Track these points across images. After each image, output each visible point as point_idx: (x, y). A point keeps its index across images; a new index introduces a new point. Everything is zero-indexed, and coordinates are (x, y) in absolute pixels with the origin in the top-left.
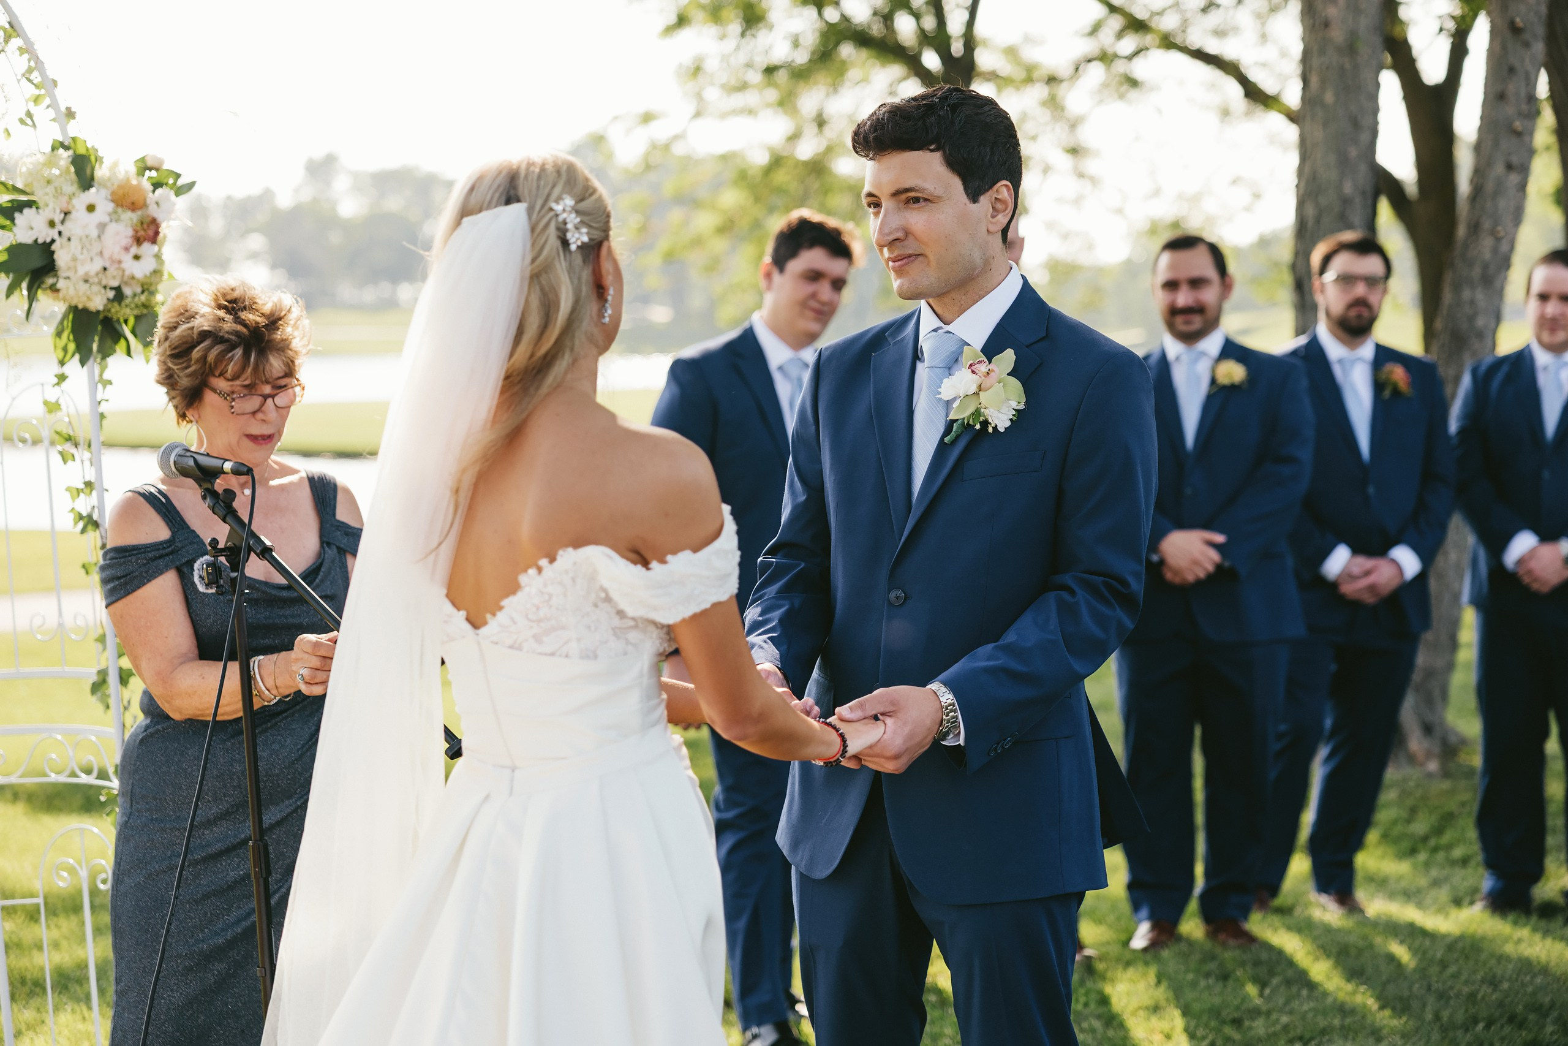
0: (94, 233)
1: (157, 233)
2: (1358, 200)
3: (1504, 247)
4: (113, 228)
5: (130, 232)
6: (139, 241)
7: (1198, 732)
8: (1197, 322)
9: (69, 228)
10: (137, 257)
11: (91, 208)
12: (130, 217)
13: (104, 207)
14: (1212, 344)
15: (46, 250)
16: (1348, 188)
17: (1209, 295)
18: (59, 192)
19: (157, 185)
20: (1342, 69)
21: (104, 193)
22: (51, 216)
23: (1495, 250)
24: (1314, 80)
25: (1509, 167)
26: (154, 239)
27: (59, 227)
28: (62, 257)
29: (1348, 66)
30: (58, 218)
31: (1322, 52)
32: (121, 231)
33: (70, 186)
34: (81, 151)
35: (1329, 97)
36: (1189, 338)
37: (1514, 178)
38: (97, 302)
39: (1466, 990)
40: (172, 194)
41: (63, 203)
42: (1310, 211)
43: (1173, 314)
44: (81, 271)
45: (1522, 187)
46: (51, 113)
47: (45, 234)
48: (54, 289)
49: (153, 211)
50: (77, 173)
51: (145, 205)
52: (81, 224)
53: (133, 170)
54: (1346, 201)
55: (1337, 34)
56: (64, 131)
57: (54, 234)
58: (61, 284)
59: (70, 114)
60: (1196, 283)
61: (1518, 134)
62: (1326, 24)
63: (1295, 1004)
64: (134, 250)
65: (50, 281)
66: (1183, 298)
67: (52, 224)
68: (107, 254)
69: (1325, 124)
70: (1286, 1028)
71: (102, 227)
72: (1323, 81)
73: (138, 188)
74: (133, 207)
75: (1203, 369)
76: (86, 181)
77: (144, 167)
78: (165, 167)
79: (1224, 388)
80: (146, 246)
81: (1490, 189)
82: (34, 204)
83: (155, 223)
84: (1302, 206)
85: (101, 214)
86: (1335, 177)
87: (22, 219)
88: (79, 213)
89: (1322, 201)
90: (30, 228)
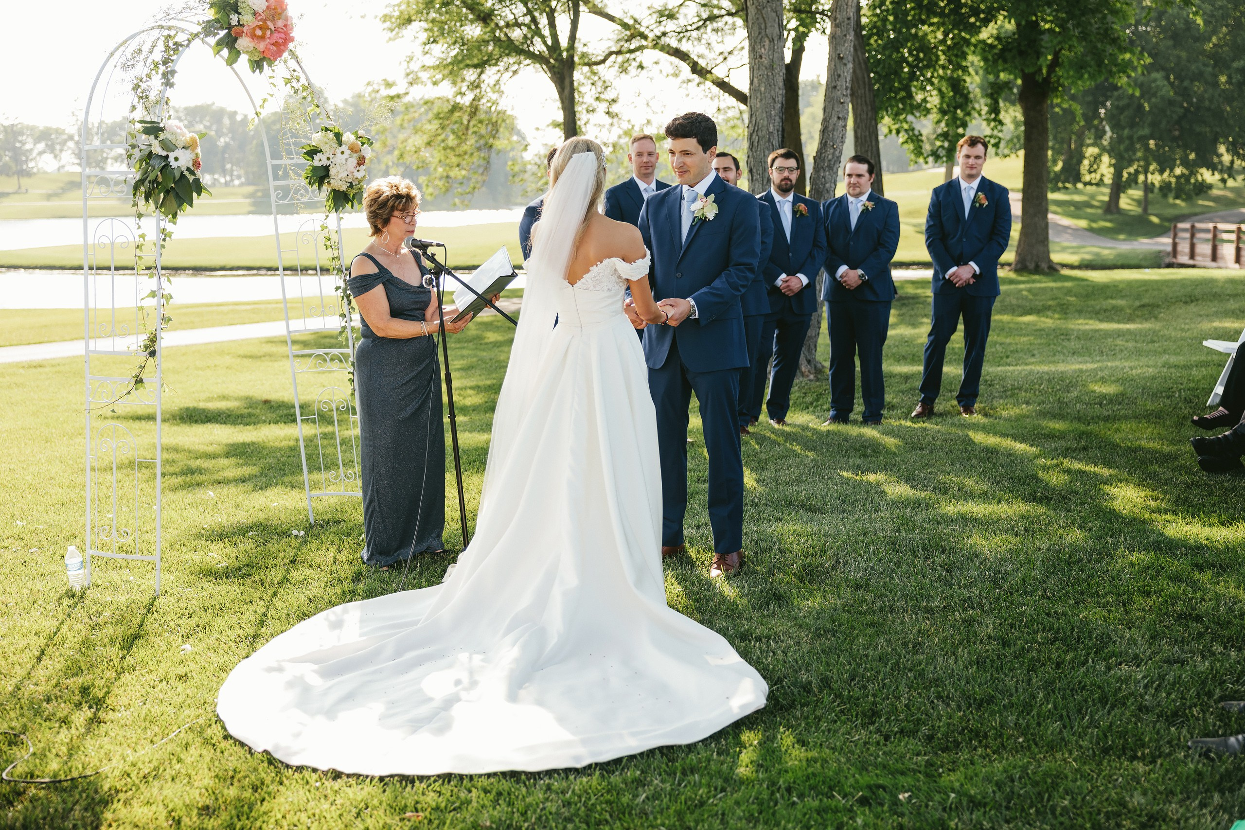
0: (344, 162)
1: (364, 161)
3: (837, 153)
4: (350, 160)
5: (356, 161)
6: (359, 164)
9: (335, 160)
10: (358, 171)
11: (342, 153)
12: (355, 156)
13: (348, 152)
15: (326, 169)
17: (731, 175)
18: (330, 147)
19: (363, 144)
20: (768, 76)
21: (346, 147)
22: (328, 156)
23: (833, 154)
24: (755, 80)
25: (839, 118)
26: (364, 163)
27: (331, 160)
28: (333, 171)
29: (770, 74)
30: (331, 156)
31: (759, 69)
32: (353, 161)
33: (334, 145)
34: (337, 131)
35: (763, 89)
37: (841, 123)
38: (344, 188)
40: (368, 147)
41: (332, 151)
42: (755, 138)
44: (339, 176)
45: (844, 126)
47: (325, 162)
48: (328, 183)
49: (363, 153)
50: (336, 139)
51: (360, 151)
52: (339, 159)
53: (355, 138)
54: (770, 134)
55: (766, 61)
56: (329, 124)
57: (329, 162)
58: (331, 182)
61: (842, 103)
62: (761, 57)
64: (357, 168)
65: (327, 180)
67: (328, 159)
68: (348, 170)
71: (346, 160)
73: (357, 145)
74: (356, 152)
76: (340, 142)
77: (358, 137)
78: (365, 137)
80: (361, 166)
81: (831, 128)
82: (321, 151)
83: (364, 158)
84: (751, 136)
85: (346, 155)
86: (765, 123)
87: (317, 157)
88: (339, 155)
89: (760, 134)
90: (319, 160)
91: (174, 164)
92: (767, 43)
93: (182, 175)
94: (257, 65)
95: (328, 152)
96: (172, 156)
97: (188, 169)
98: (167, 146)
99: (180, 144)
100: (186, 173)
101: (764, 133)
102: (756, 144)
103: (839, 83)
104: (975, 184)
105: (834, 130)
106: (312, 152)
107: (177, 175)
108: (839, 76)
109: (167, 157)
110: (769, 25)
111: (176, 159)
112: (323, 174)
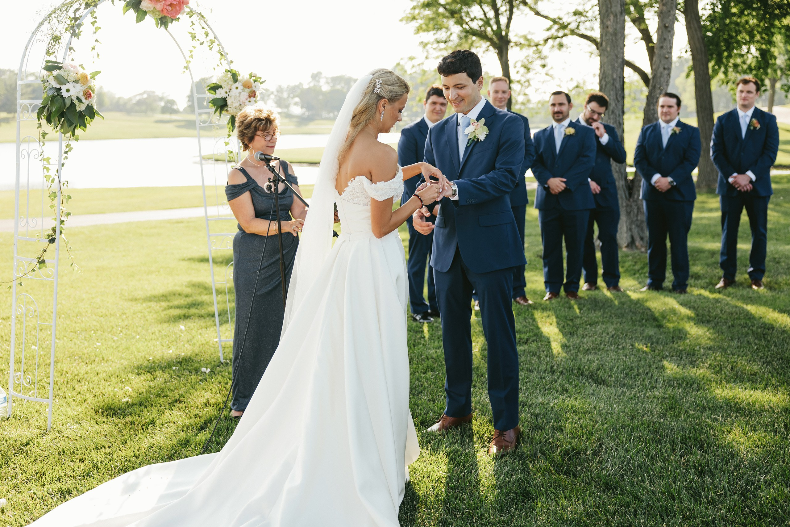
0: (238, 95)
1: (255, 95)
2: (618, 79)
4: (243, 93)
5: (248, 94)
6: (250, 97)
7: (563, 237)
8: (561, 116)
9: (231, 94)
10: (250, 101)
11: (237, 88)
12: (248, 90)
13: (241, 87)
14: (566, 123)
15: (225, 100)
16: (615, 76)
17: (564, 108)
18: (228, 84)
19: (255, 81)
20: (612, 40)
21: (240, 84)
22: (226, 90)
25: (664, 68)
26: (254, 96)
27: (228, 93)
28: (229, 102)
29: (614, 38)
30: (228, 91)
31: (606, 35)
32: (245, 94)
33: (231, 82)
34: (234, 72)
35: (609, 49)
36: (559, 121)
37: (666, 72)
39: (641, 311)
40: (259, 84)
41: (229, 87)
42: (604, 83)
43: (555, 113)
44: (234, 105)
45: (669, 75)
46: (226, 62)
47: (224, 96)
48: (227, 111)
49: (254, 88)
50: (233, 78)
51: (252, 87)
52: (234, 92)
53: (248, 77)
54: (614, 80)
55: (611, 30)
56: (230, 67)
57: (227, 95)
58: (229, 109)
59: (232, 62)
60: (561, 104)
61: (667, 58)
62: (607, 27)
63: (590, 315)
64: (249, 99)
65: (226, 108)
66: (556, 109)
67: (226, 93)
68: (241, 101)
69: (607, 57)
70: (586, 322)
71: (240, 93)
72: (607, 43)
73: (250, 82)
74: (249, 87)
75: (562, 130)
76: (235, 80)
77: (251, 76)
78: (257, 76)
79: (568, 135)
80: (252, 98)
81: (658, 75)
82: (221, 87)
83: (254, 92)
84: (601, 81)
85: (240, 90)
86: (611, 72)
87: (219, 91)
88: (234, 89)
89: (607, 80)
90: (220, 94)
91: (65, 94)
92: (612, 17)
93: (72, 103)
94: (163, 21)
95: (226, 89)
96: (64, 88)
97: (78, 98)
98: (61, 80)
99: (71, 79)
100: (75, 101)
101: (609, 79)
102: (604, 87)
103: (665, 44)
104: (750, 112)
105: (661, 76)
106: (215, 88)
107: (68, 103)
108: (665, 39)
109: (60, 89)
110: (613, 5)
111: (68, 91)
112: (222, 103)
